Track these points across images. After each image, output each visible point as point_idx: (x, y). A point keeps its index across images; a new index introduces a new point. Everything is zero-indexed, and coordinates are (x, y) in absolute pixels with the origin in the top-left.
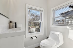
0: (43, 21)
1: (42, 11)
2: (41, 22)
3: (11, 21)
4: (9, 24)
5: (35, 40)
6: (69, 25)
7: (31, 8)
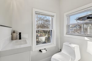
0: (55, 29)
1: (53, 16)
2: (52, 30)
3: (14, 31)
4: (12, 34)
5: (45, 53)
6: (88, 35)
7: (39, 13)
